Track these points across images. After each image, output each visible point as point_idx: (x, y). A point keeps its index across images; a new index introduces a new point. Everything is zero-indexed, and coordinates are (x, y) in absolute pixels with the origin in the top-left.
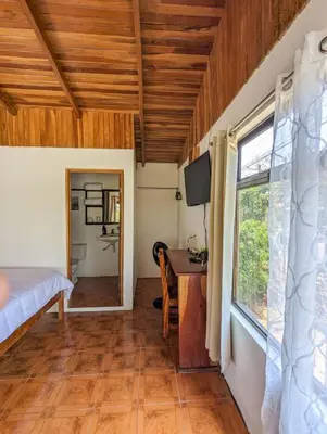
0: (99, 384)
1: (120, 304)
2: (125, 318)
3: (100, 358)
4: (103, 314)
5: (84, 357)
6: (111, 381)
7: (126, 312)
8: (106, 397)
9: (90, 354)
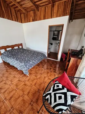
0: (50, 73)
1: (57, 60)
2: (58, 63)
3: (51, 69)
4: (53, 61)
5: (48, 67)
6: (52, 74)
7: (58, 62)
8: (50, 75)
9: (49, 67)
